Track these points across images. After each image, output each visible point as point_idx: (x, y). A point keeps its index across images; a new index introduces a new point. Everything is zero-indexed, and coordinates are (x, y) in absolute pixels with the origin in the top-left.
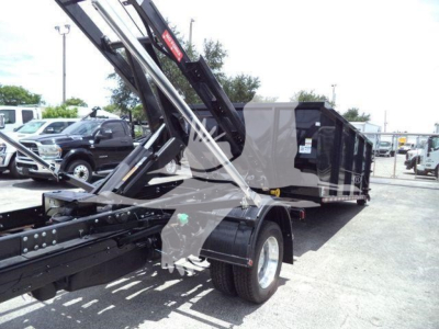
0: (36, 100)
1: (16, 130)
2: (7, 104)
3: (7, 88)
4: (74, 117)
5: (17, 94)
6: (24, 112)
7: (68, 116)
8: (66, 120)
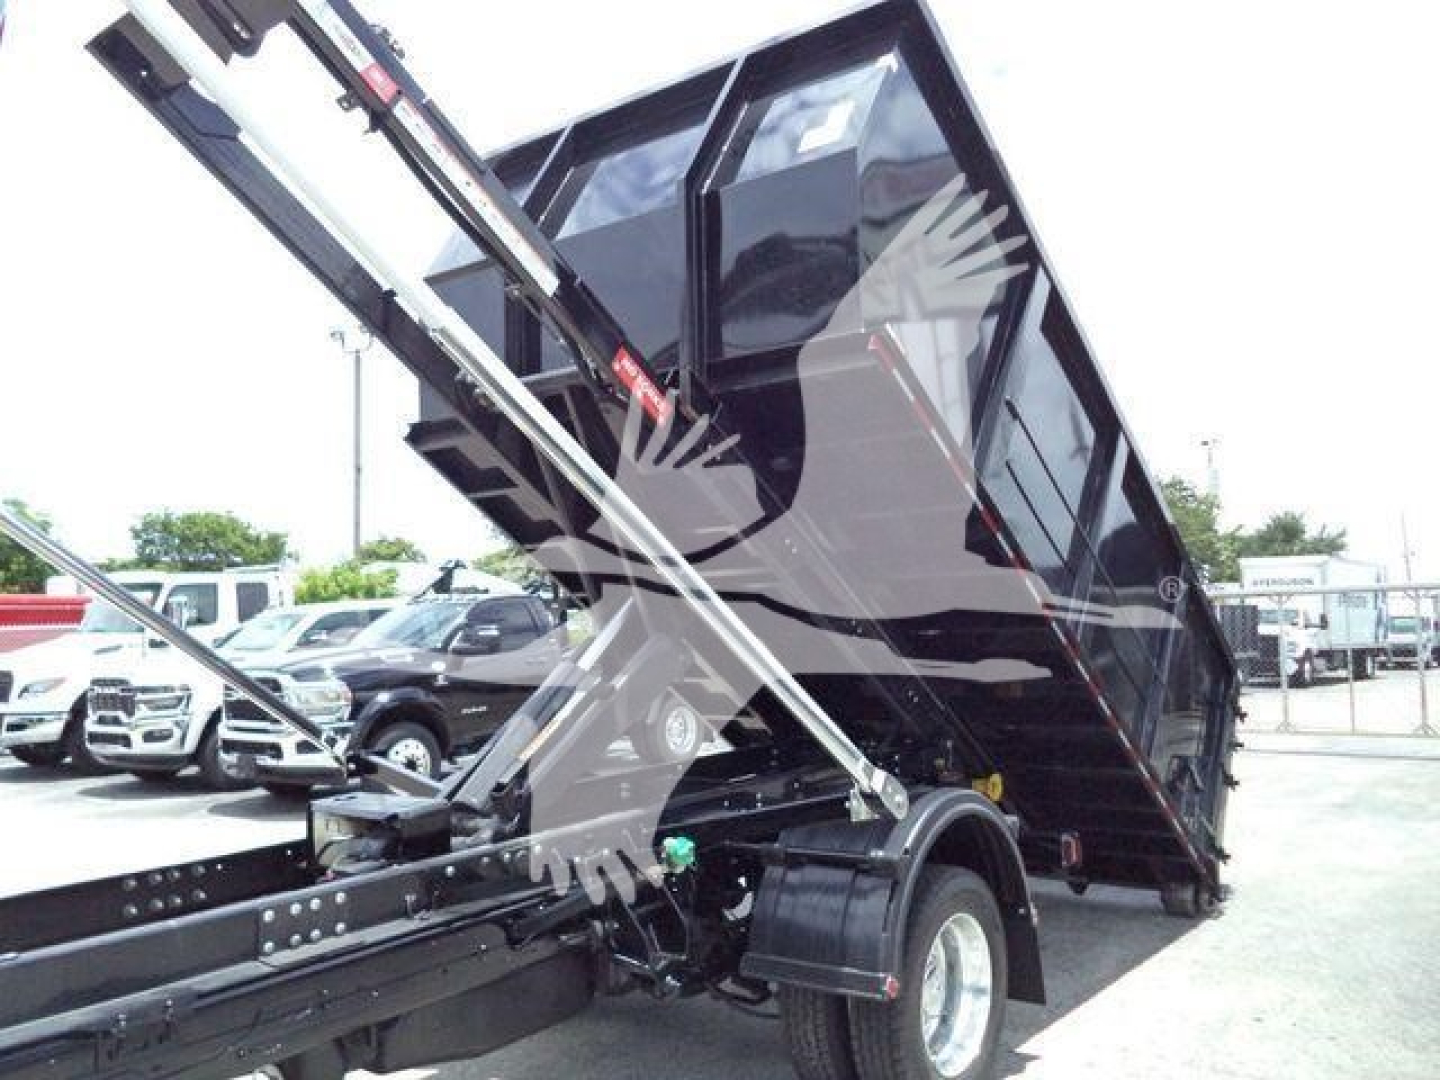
0: (272, 551)
1: (221, 643)
2: (189, 567)
3: (190, 520)
4: (388, 595)
5: (219, 534)
6: (241, 587)
7: (370, 593)
8: (362, 605)
